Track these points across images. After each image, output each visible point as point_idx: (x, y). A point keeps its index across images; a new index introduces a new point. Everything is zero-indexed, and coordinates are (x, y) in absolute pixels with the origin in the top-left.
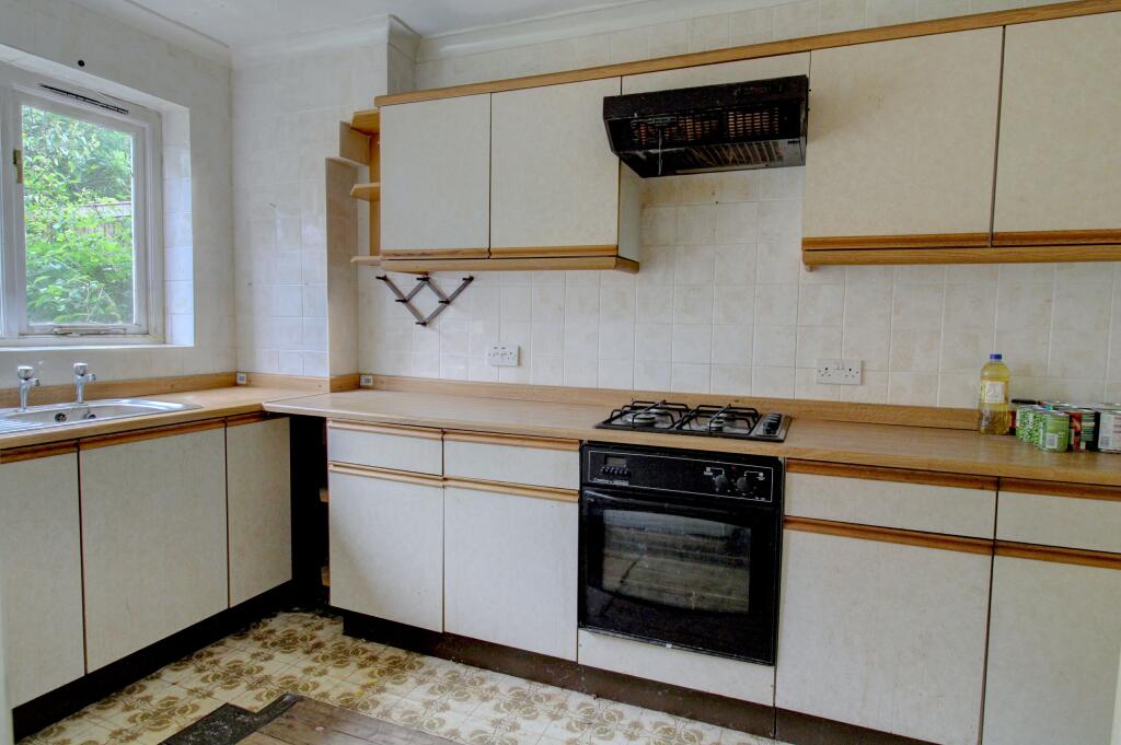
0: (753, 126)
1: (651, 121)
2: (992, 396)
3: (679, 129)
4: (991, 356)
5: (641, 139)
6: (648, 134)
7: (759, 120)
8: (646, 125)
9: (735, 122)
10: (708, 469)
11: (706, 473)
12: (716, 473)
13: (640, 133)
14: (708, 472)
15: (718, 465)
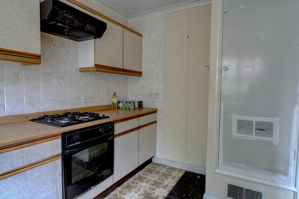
0: (91, 30)
1: (66, 15)
2: (115, 101)
3: (73, 22)
4: (114, 93)
5: (59, 19)
6: (62, 18)
7: (93, 29)
8: (63, 15)
9: (88, 27)
10: (100, 129)
11: (100, 131)
12: (102, 130)
13: (59, 16)
14: (100, 130)
15: (102, 127)
